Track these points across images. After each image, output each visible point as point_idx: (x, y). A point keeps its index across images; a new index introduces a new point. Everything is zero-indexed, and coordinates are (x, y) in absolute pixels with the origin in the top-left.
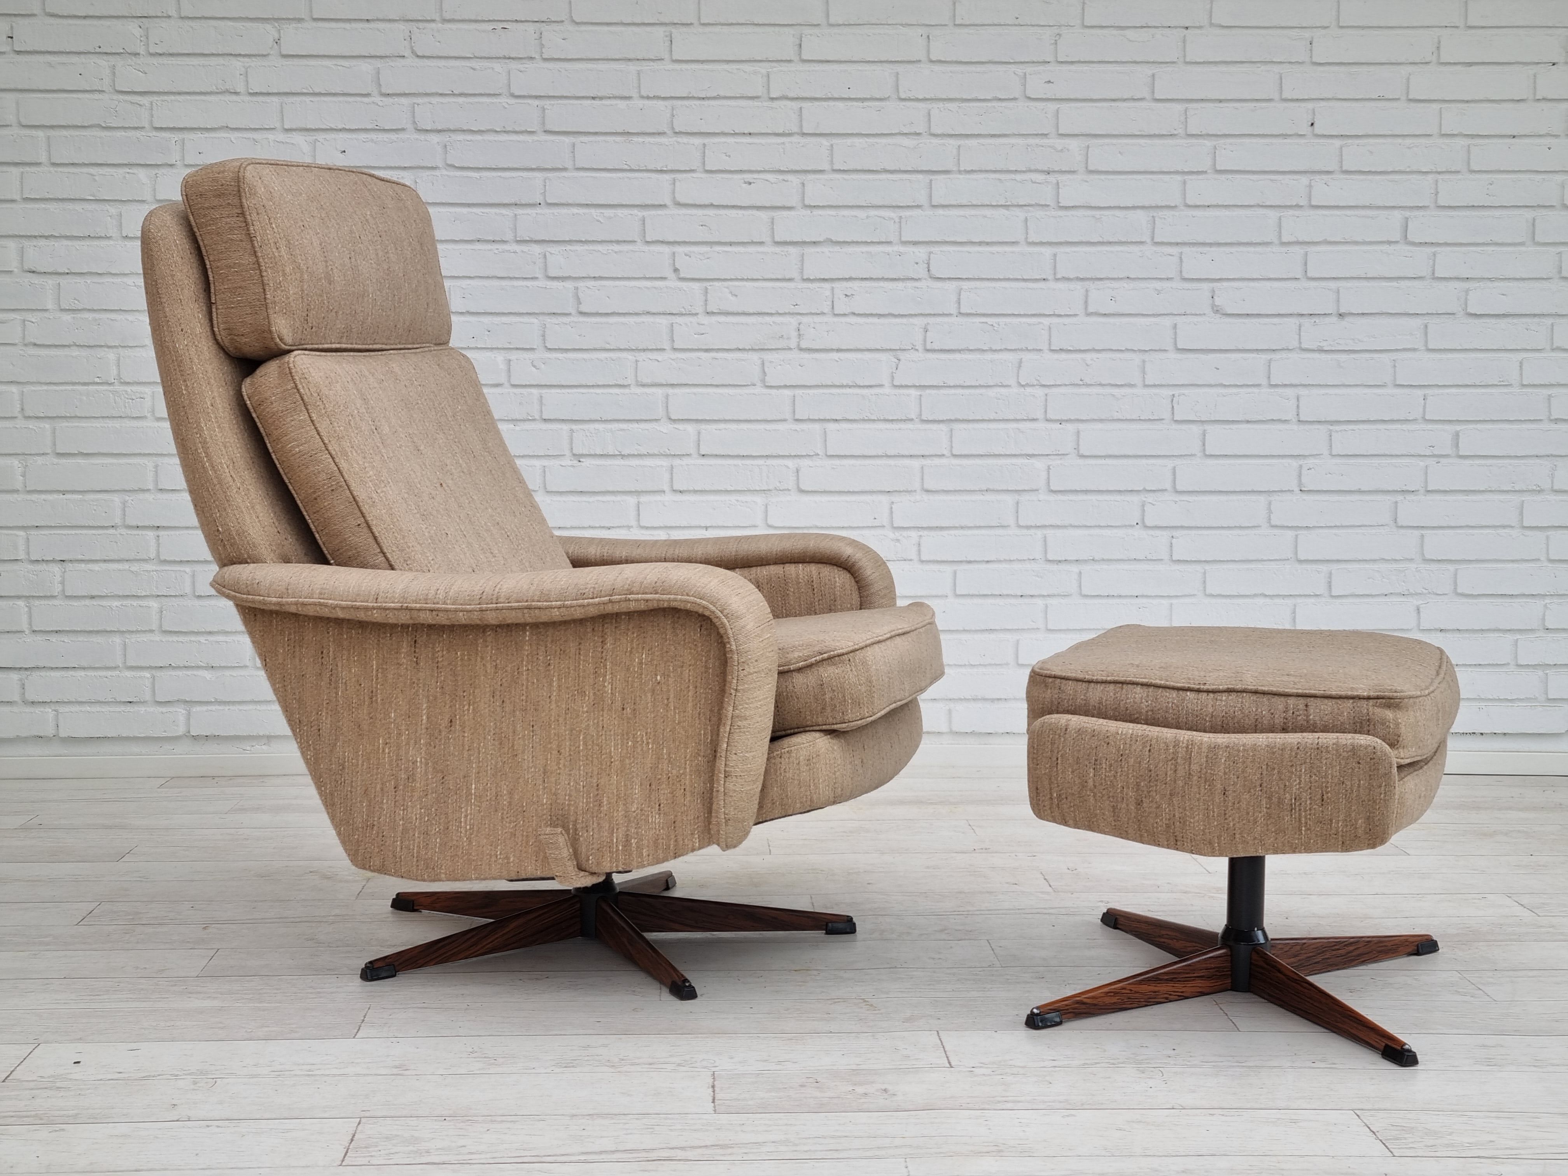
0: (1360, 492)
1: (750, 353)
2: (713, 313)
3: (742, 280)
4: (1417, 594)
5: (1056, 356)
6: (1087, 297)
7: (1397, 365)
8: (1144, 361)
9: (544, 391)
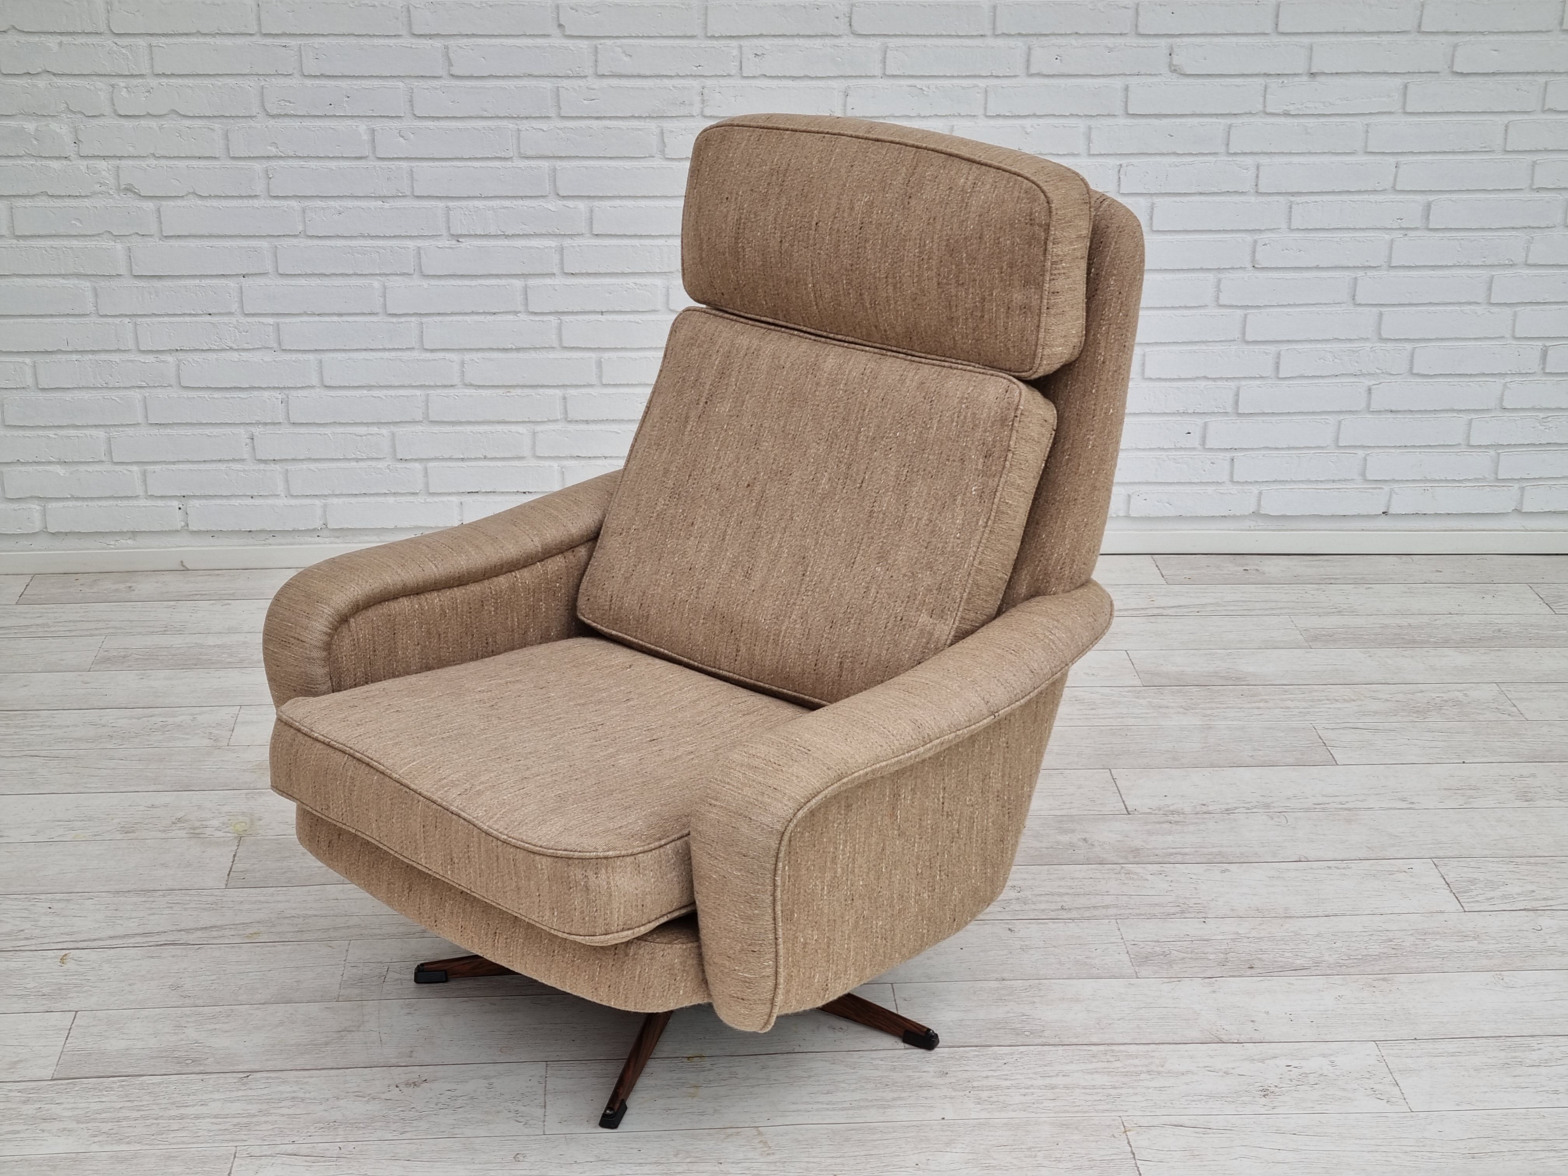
0: (1317, 268)
1: (648, 120)
2: (603, 76)
3: (637, 37)
4: (1369, 374)
5: (992, 122)
6: (1029, 55)
7: (1369, 130)
8: (1090, 128)
9: (414, 164)
